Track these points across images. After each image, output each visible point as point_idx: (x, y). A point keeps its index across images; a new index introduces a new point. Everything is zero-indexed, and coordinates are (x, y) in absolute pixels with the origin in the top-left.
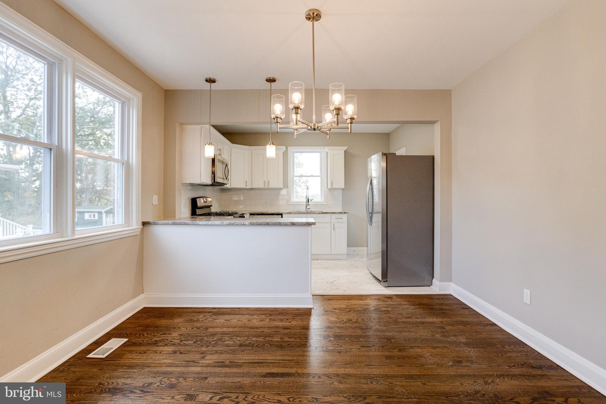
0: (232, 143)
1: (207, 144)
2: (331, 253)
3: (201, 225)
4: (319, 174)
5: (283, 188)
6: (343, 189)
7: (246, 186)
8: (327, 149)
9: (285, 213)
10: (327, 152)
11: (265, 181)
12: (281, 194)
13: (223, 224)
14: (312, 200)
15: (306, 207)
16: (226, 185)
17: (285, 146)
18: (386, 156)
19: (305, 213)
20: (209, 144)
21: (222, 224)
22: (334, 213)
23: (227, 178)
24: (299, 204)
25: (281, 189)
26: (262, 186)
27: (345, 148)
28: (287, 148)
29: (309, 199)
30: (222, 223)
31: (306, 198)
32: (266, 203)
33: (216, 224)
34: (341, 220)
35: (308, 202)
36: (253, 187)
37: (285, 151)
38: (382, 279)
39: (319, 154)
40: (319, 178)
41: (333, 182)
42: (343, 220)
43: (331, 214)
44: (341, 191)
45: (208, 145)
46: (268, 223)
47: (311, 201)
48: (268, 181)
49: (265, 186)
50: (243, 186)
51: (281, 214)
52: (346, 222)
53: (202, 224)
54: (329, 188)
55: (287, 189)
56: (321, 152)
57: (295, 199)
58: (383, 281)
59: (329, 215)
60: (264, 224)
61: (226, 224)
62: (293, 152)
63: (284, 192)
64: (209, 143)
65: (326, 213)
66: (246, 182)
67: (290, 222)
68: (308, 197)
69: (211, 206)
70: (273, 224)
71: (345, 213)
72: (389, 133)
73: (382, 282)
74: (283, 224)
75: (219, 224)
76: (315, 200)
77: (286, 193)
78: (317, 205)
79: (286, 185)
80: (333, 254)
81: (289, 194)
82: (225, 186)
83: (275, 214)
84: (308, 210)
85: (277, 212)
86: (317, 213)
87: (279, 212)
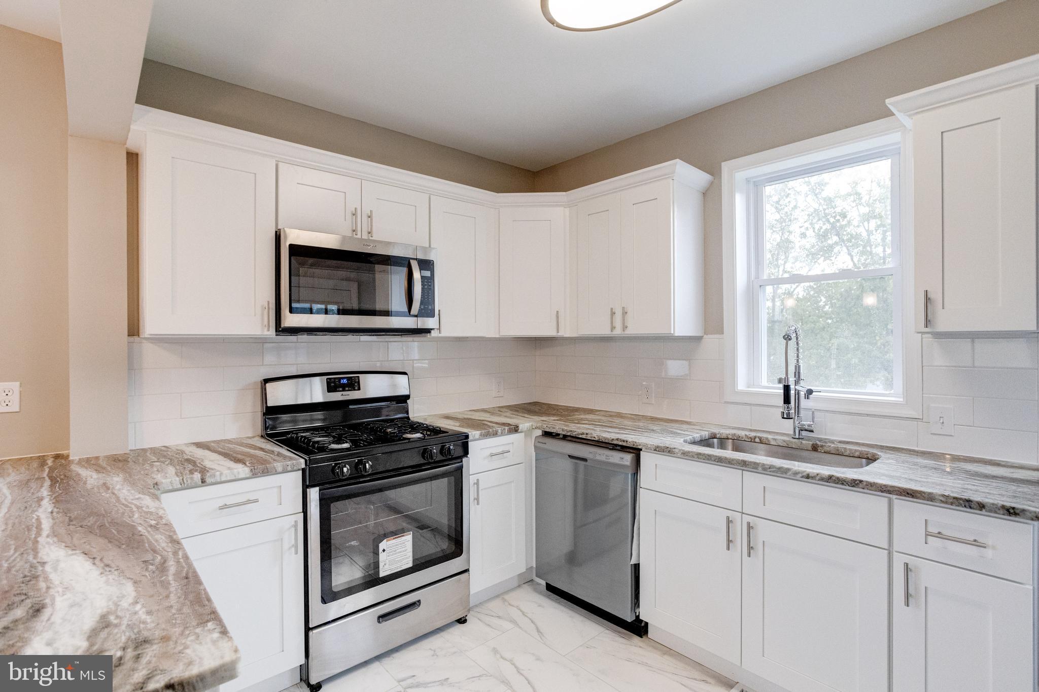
7: (557, 329)
11: (612, 309)
32: (647, 389)
42: (987, 552)
43: (890, 496)
49: (612, 330)
51: (638, 451)
55: (721, 336)
56: (896, 152)
59: (875, 501)
66: (557, 315)
78: (860, 414)
85: (617, 439)
86: (796, 473)
87: (624, 441)
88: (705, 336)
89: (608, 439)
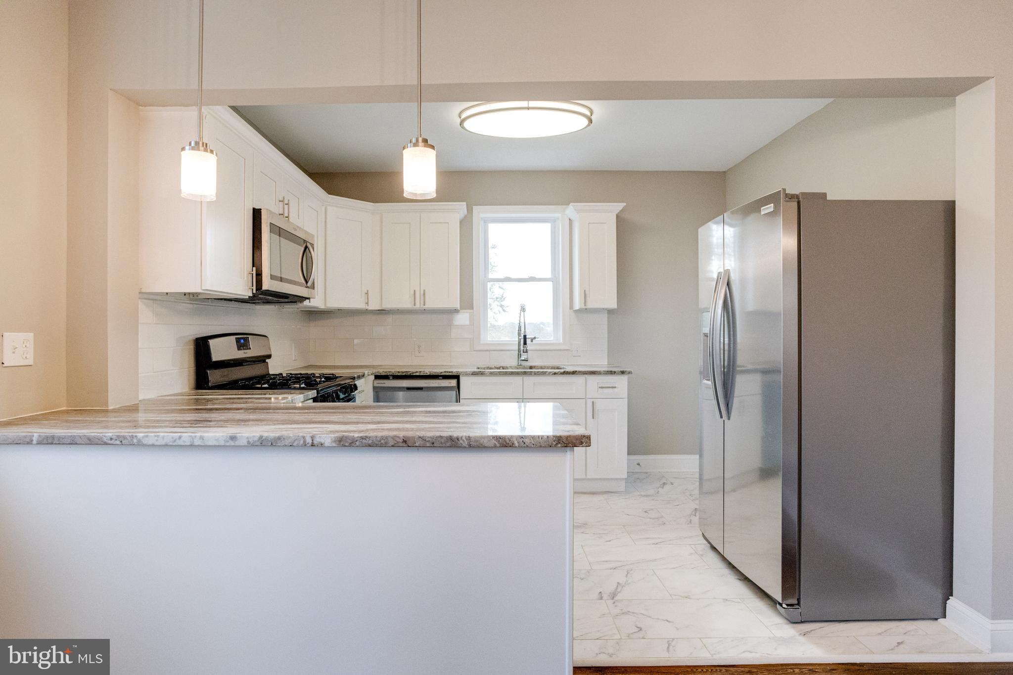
0: (329, 194)
1: (187, 148)
2: (586, 475)
3: (153, 445)
4: (549, 275)
5: (460, 309)
6: (610, 312)
7: (367, 303)
8: (571, 210)
9: (467, 374)
10: (570, 219)
11: (415, 291)
12: (455, 324)
13: (237, 443)
14: (535, 338)
15: (519, 355)
16: (308, 301)
17: (465, 203)
18: (796, 203)
19: (518, 374)
20: (196, 146)
21: (232, 443)
22: (593, 373)
23: (307, 282)
24: (499, 349)
25: (456, 311)
26: (407, 304)
27: (619, 206)
28: (470, 210)
29: (527, 337)
30: (233, 438)
31: (519, 334)
32: (419, 347)
33: (210, 443)
34: (610, 390)
35: (525, 343)
36: (386, 306)
37: (465, 217)
38: (783, 598)
39: (548, 226)
40: (549, 285)
41: (587, 292)
42: (616, 390)
43: (586, 376)
44: (607, 315)
45: (193, 149)
46: (409, 438)
47: (532, 341)
48: (422, 292)
49: (415, 305)
50: (360, 305)
51: (457, 377)
52: (626, 395)
53: (157, 443)
54: (577, 307)
55: (472, 311)
56: (553, 221)
57: (491, 337)
58: (787, 605)
59: (581, 379)
60: (391, 443)
61: (249, 442)
62: (486, 221)
63: (462, 318)
64: (197, 143)
65: (574, 373)
66: (367, 293)
67: (494, 437)
68: (525, 332)
69: (269, 357)
70: (428, 445)
71: (623, 372)
72: (725, 172)
73: (784, 606)
74: (464, 445)
75: (222, 443)
76: (540, 339)
77: (468, 323)
78: (545, 350)
79: (467, 302)
80: (589, 479)
81: (476, 326)
82: (306, 303)
83: (441, 376)
84: (524, 363)
85: (445, 372)
86: (550, 373)
87: (450, 372)
88: (461, 311)
89: (438, 373)
